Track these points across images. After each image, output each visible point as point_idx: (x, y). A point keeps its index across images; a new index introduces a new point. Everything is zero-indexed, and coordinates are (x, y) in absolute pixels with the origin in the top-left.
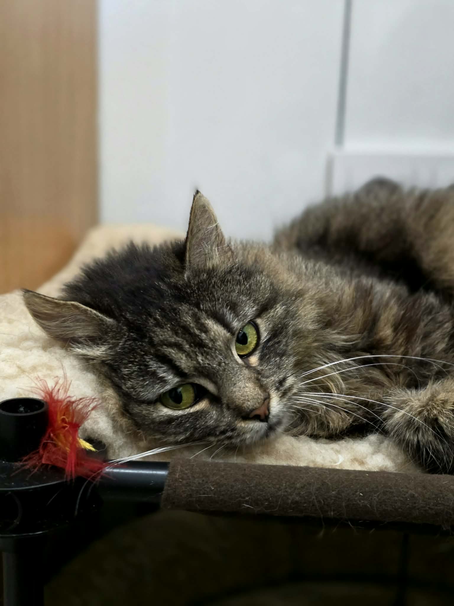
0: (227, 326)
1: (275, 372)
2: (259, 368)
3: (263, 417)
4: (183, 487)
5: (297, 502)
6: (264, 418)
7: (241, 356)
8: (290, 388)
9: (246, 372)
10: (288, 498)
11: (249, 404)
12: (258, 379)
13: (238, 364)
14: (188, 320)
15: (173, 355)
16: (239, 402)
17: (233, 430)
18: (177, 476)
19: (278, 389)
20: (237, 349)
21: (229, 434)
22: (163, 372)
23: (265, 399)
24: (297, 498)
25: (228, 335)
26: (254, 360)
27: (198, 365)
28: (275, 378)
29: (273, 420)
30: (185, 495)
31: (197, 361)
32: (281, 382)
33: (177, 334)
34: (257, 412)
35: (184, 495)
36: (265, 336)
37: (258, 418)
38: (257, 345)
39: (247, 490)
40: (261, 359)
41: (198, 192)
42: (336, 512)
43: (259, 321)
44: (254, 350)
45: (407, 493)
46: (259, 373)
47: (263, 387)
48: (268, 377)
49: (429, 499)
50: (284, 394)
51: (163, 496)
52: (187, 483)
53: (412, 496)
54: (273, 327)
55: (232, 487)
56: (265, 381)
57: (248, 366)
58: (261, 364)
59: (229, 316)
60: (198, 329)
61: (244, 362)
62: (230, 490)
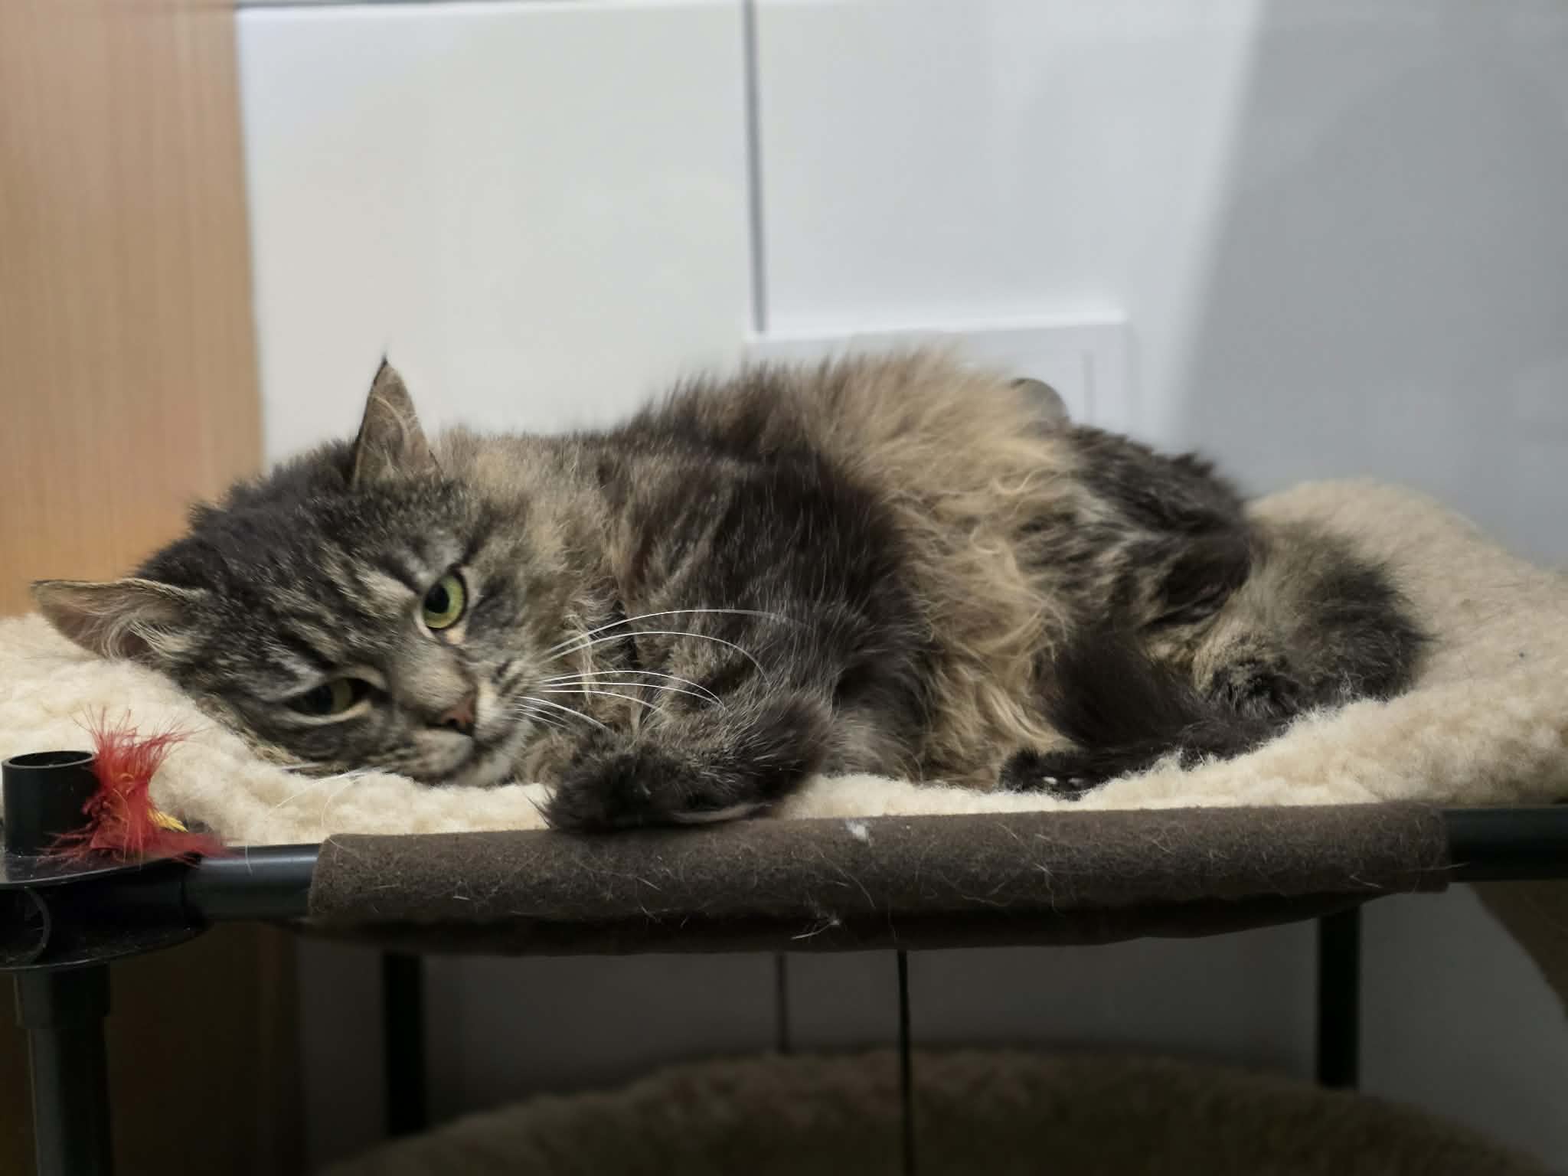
0: (407, 580)
1: (491, 654)
2: (464, 646)
3: (462, 724)
4: (346, 876)
5: (548, 882)
6: (465, 726)
7: (433, 630)
8: (515, 681)
9: (438, 652)
10: (532, 877)
11: (439, 701)
12: (459, 663)
13: (424, 638)
14: (335, 573)
15: (309, 634)
16: (420, 698)
17: (408, 744)
18: (334, 859)
19: (494, 681)
20: (426, 618)
21: (402, 752)
22: (293, 663)
23: (467, 694)
24: (548, 875)
25: (409, 594)
26: (456, 635)
27: (349, 649)
28: (491, 664)
29: (483, 734)
30: (350, 889)
31: (348, 641)
32: (501, 670)
33: (316, 597)
34: (452, 715)
35: (348, 890)
36: (475, 595)
37: (452, 725)
38: (464, 611)
39: (461, 870)
40: (470, 632)
41: (385, 363)
42: (618, 893)
43: (466, 572)
44: (459, 619)
45: (738, 847)
46: (461, 653)
47: (466, 675)
48: (477, 660)
49: (775, 853)
50: (505, 690)
51: (310, 896)
52: (352, 869)
53: (748, 852)
54: (488, 581)
55: (433, 867)
56: (473, 666)
57: (444, 643)
58: (466, 641)
59: (413, 564)
60: (356, 592)
61: (439, 638)
62: (430, 872)
